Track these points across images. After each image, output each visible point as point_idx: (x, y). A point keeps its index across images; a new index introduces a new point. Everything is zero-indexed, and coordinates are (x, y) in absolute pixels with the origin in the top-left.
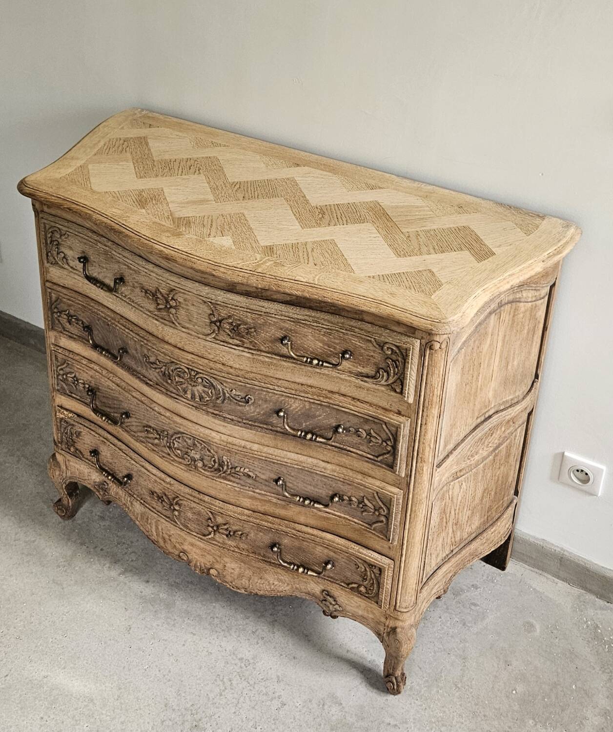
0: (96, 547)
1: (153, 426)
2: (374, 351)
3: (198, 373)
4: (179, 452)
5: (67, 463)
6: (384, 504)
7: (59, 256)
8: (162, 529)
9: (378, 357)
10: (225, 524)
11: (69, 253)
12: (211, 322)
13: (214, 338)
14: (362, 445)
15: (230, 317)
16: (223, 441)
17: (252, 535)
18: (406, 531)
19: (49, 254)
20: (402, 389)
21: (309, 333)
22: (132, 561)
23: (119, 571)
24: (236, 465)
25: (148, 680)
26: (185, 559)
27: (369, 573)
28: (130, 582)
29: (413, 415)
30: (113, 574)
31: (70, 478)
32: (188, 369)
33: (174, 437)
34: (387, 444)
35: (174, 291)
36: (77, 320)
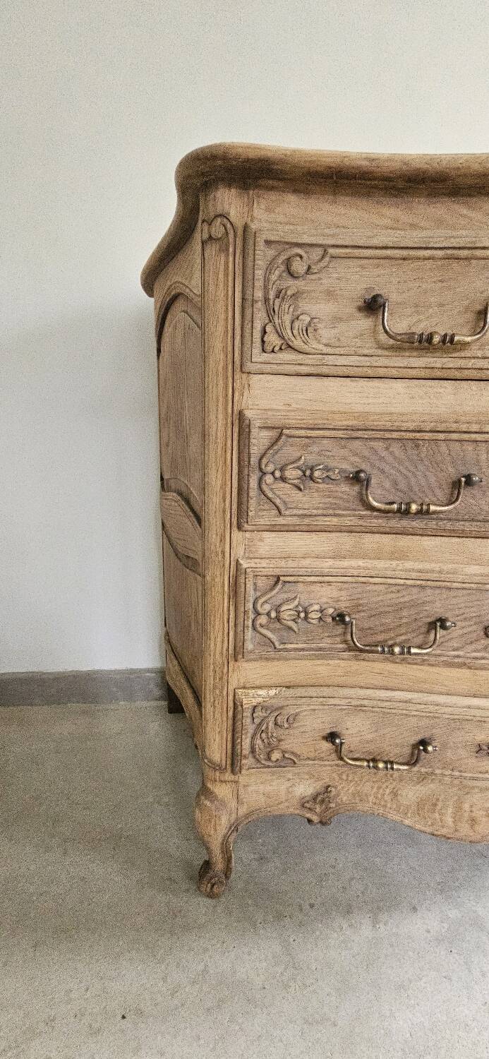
5: (241, 792)
7: (296, 324)
11: (324, 309)
31: (247, 816)
36: (327, 469)
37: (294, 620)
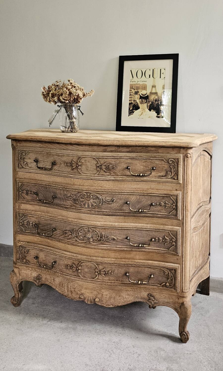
1: (68, 229)
2: (165, 164)
3: (90, 193)
4: (81, 237)
5: (20, 272)
6: (174, 236)
7: (24, 163)
8: (70, 287)
9: (166, 166)
10: (103, 269)
11: (29, 161)
12: (97, 167)
13: (98, 174)
14: (162, 210)
15: (105, 163)
16: (102, 224)
17: (116, 271)
18: (184, 248)
19: (19, 164)
20: (177, 177)
21: (138, 163)
22: (52, 316)
24: (108, 235)
26: (83, 298)
27: (170, 274)
28: (53, 323)
29: (182, 189)
31: (21, 279)
32: (86, 193)
33: (79, 230)
34: (173, 205)
35: (81, 158)
36: (31, 191)
37: (27, 225)
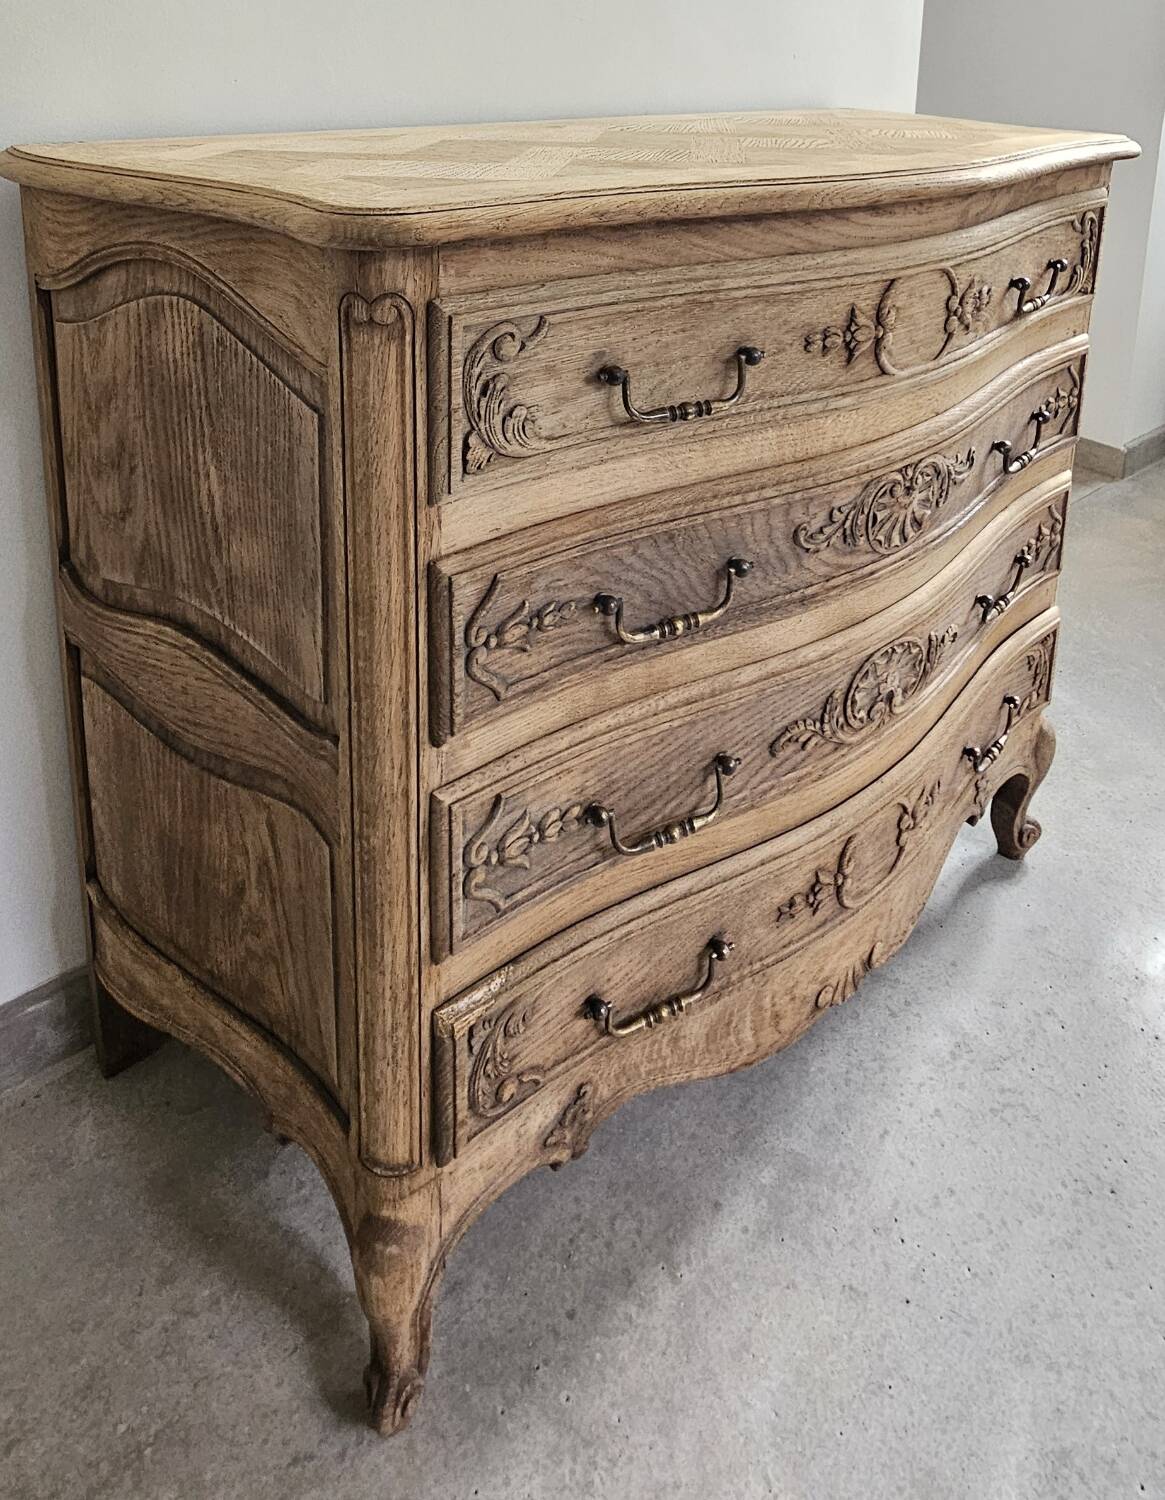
0: (556, 1333)
22: (639, 1232)
23: (663, 1277)
25: (1002, 1274)
28: (705, 1255)
30: (666, 1296)
